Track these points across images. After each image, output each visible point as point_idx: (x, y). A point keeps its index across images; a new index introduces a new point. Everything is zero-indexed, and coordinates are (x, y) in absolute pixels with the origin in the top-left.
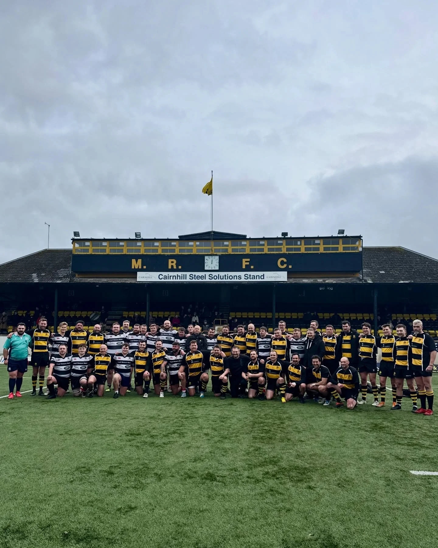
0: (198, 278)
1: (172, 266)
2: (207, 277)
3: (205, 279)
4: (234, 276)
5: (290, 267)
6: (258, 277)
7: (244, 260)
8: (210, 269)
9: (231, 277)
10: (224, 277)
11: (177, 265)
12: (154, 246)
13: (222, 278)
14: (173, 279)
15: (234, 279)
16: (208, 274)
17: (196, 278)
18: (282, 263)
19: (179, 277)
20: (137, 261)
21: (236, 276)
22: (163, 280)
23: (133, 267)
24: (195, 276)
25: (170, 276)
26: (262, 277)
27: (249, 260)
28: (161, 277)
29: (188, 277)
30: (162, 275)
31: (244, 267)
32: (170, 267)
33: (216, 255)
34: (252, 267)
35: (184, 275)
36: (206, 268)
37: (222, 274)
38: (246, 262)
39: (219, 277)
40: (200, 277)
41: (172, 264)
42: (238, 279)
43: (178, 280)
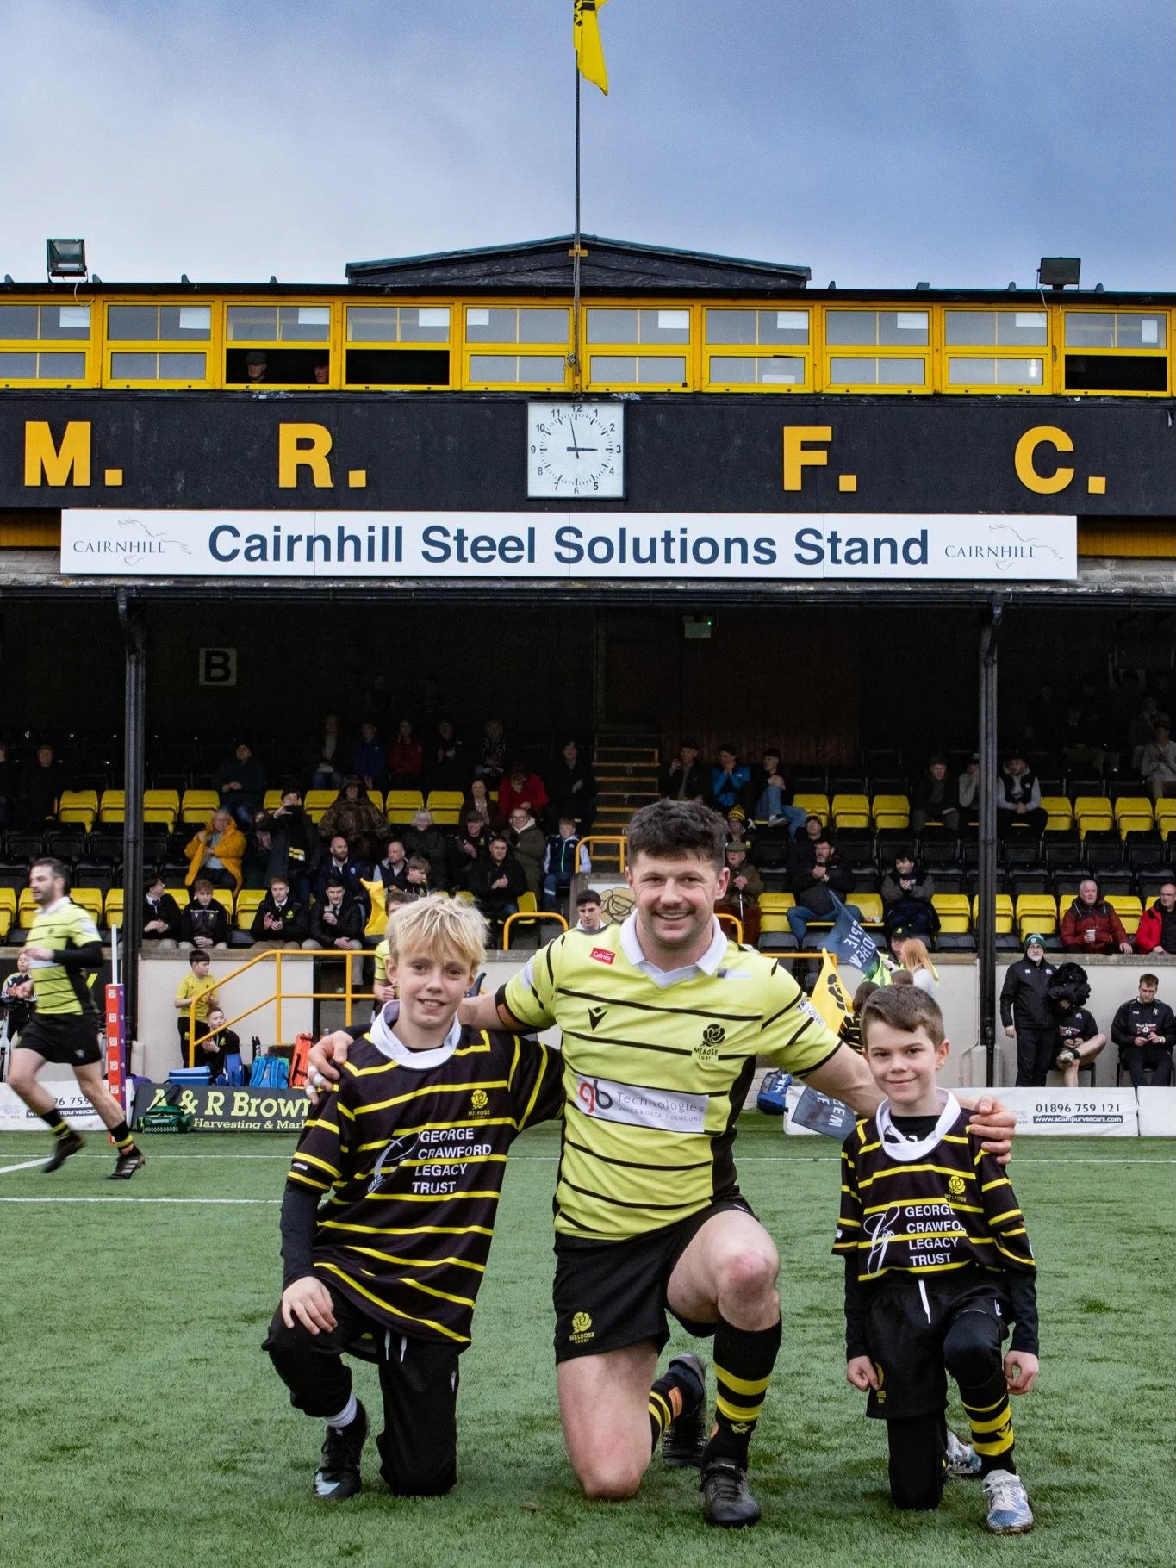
0: (483, 554)
1: (304, 471)
2: (546, 546)
3: (531, 559)
4: (728, 543)
5: (1097, 485)
6: (886, 549)
7: (794, 436)
8: (566, 491)
9: (706, 551)
10: (660, 547)
11: (339, 462)
12: (173, 331)
13: (645, 552)
14: (310, 557)
15: (727, 560)
16: (547, 523)
17: (467, 552)
18: (1046, 460)
19: (349, 547)
20: (58, 438)
21: (743, 542)
22: (240, 566)
23: (32, 479)
24: (461, 537)
25: (292, 541)
26: (915, 551)
27: (824, 434)
28: (226, 543)
29: (414, 545)
30: (235, 533)
31: (792, 481)
32: (287, 478)
33: (605, 398)
34: (848, 483)
35: (385, 530)
36: (536, 488)
37: (646, 525)
38: (807, 446)
39: (623, 545)
40: (493, 547)
41: (305, 457)
42: (757, 559)
43: (349, 567)
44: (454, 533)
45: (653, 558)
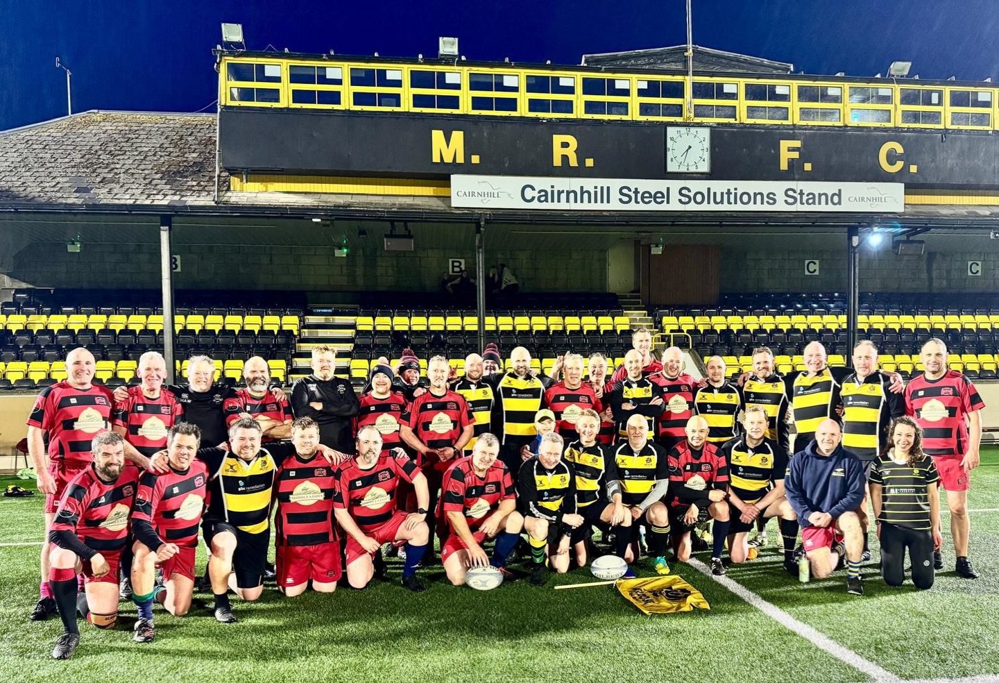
0: (646, 200)
1: (565, 158)
2: (675, 196)
3: (668, 202)
4: (755, 195)
5: (913, 169)
6: (823, 198)
8: (683, 169)
9: (745, 198)
10: (725, 196)
11: (581, 154)
12: (501, 85)
13: (718, 199)
14: (568, 201)
15: (755, 203)
16: (675, 185)
17: (639, 200)
18: (892, 158)
19: (586, 196)
20: (448, 139)
21: (761, 194)
22: (536, 205)
23: (436, 159)
24: (636, 192)
25: (560, 193)
26: (836, 199)
27: (797, 144)
28: (529, 194)
29: (615, 195)
30: (533, 189)
31: (784, 166)
32: (557, 162)
33: (700, 125)
34: (808, 167)
36: (671, 168)
37: (719, 186)
38: (791, 150)
39: (709, 196)
40: (651, 197)
41: (565, 151)
42: (768, 202)
43: (586, 206)
44: (633, 190)
45: (722, 202)
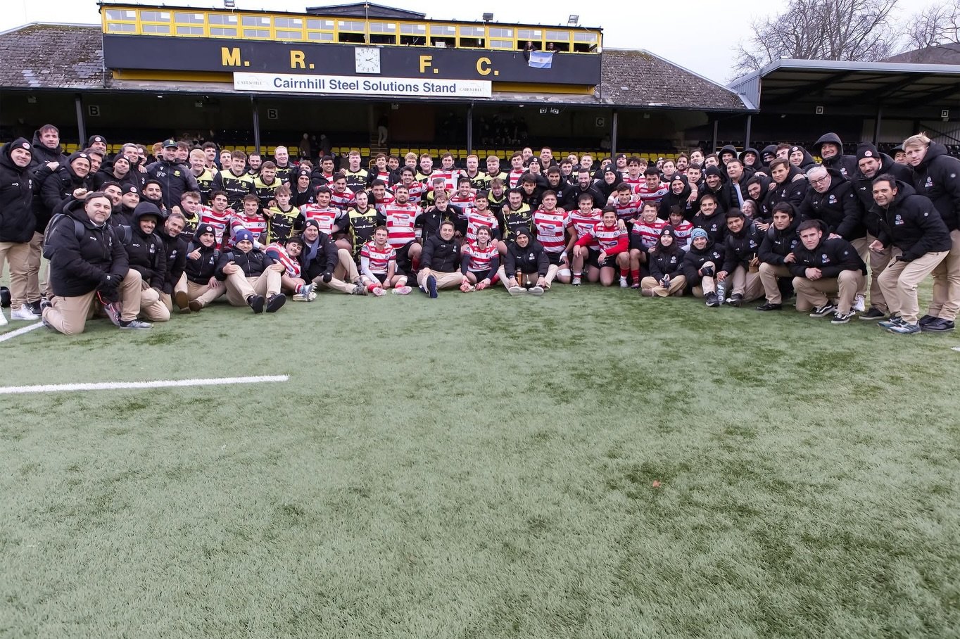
0: (345, 87)
1: (298, 64)
2: (361, 85)
3: (358, 89)
4: (407, 86)
5: (496, 73)
6: (445, 88)
7: (423, 58)
8: (366, 71)
9: (401, 88)
10: (390, 86)
11: (307, 62)
12: (260, 24)
13: (386, 88)
14: (301, 87)
15: (407, 90)
16: (361, 79)
17: (341, 87)
18: (484, 66)
19: (311, 84)
20: (231, 52)
21: (410, 86)
22: (282, 89)
23: (225, 63)
24: (339, 83)
25: (296, 83)
26: (452, 89)
27: (430, 58)
28: (278, 83)
29: (327, 84)
30: (281, 80)
31: (422, 70)
32: (293, 66)
33: (375, 47)
34: (436, 71)
35: (320, 80)
36: (358, 70)
37: (386, 81)
38: (426, 61)
39: (380, 86)
40: (348, 86)
41: (298, 60)
42: (414, 90)
43: (311, 90)
44: (337, 82)
45: (388, 89)
